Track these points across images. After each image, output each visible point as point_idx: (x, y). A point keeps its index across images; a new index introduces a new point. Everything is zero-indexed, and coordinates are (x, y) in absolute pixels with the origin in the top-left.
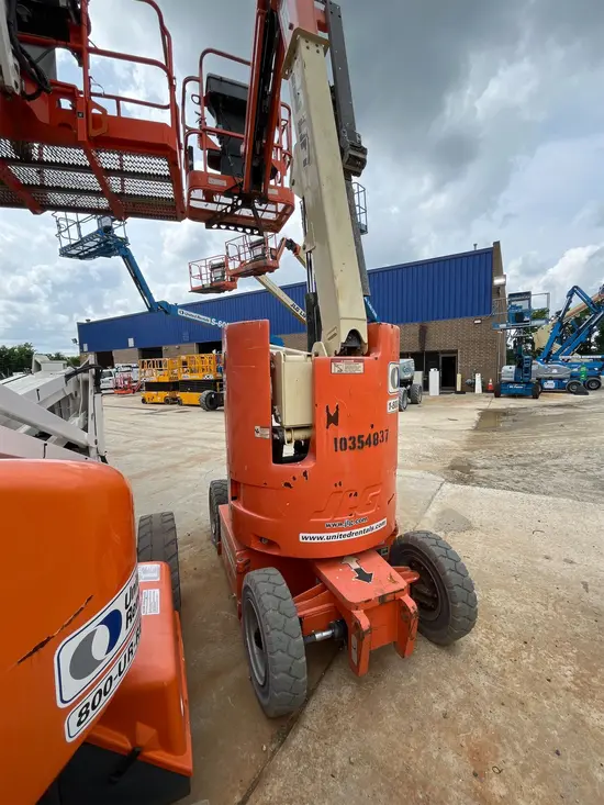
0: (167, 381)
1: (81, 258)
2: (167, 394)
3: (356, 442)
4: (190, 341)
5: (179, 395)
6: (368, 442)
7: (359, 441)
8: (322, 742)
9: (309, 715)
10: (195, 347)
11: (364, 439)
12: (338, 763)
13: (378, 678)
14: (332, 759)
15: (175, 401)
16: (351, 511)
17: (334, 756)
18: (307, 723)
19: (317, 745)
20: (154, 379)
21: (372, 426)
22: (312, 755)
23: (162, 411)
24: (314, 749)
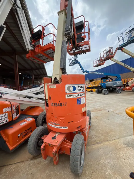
0: (91, 87)
1: (72, 65)
2: (90, 89)
3: (55, 104)
4: (99, 78)
5: (93, 90)
6: (59, 105)
7: (56, 105)
8: (33, 166)
9: (37, 160)
10: (100, 79)
11: (57, 104)
12: (30, 171)
13: (54, 165)
14: (30, 170)
15: (92, 91)
16: (56, 121)
17: (31, 169)
18: (36, 161)
19: (32, 165)
20: (88, 86)
21: (60, 101)
22: (30, 166)
23: (89, 93)
24: (31, 165)
